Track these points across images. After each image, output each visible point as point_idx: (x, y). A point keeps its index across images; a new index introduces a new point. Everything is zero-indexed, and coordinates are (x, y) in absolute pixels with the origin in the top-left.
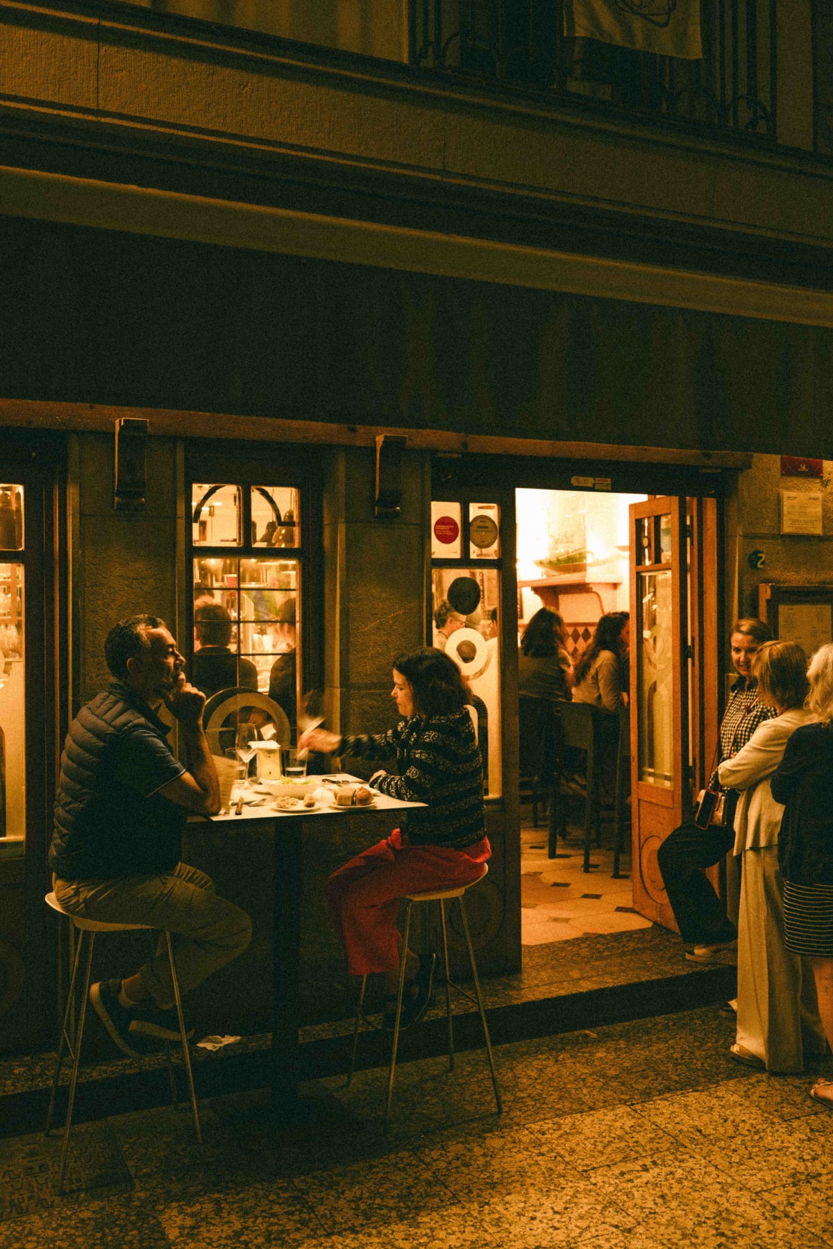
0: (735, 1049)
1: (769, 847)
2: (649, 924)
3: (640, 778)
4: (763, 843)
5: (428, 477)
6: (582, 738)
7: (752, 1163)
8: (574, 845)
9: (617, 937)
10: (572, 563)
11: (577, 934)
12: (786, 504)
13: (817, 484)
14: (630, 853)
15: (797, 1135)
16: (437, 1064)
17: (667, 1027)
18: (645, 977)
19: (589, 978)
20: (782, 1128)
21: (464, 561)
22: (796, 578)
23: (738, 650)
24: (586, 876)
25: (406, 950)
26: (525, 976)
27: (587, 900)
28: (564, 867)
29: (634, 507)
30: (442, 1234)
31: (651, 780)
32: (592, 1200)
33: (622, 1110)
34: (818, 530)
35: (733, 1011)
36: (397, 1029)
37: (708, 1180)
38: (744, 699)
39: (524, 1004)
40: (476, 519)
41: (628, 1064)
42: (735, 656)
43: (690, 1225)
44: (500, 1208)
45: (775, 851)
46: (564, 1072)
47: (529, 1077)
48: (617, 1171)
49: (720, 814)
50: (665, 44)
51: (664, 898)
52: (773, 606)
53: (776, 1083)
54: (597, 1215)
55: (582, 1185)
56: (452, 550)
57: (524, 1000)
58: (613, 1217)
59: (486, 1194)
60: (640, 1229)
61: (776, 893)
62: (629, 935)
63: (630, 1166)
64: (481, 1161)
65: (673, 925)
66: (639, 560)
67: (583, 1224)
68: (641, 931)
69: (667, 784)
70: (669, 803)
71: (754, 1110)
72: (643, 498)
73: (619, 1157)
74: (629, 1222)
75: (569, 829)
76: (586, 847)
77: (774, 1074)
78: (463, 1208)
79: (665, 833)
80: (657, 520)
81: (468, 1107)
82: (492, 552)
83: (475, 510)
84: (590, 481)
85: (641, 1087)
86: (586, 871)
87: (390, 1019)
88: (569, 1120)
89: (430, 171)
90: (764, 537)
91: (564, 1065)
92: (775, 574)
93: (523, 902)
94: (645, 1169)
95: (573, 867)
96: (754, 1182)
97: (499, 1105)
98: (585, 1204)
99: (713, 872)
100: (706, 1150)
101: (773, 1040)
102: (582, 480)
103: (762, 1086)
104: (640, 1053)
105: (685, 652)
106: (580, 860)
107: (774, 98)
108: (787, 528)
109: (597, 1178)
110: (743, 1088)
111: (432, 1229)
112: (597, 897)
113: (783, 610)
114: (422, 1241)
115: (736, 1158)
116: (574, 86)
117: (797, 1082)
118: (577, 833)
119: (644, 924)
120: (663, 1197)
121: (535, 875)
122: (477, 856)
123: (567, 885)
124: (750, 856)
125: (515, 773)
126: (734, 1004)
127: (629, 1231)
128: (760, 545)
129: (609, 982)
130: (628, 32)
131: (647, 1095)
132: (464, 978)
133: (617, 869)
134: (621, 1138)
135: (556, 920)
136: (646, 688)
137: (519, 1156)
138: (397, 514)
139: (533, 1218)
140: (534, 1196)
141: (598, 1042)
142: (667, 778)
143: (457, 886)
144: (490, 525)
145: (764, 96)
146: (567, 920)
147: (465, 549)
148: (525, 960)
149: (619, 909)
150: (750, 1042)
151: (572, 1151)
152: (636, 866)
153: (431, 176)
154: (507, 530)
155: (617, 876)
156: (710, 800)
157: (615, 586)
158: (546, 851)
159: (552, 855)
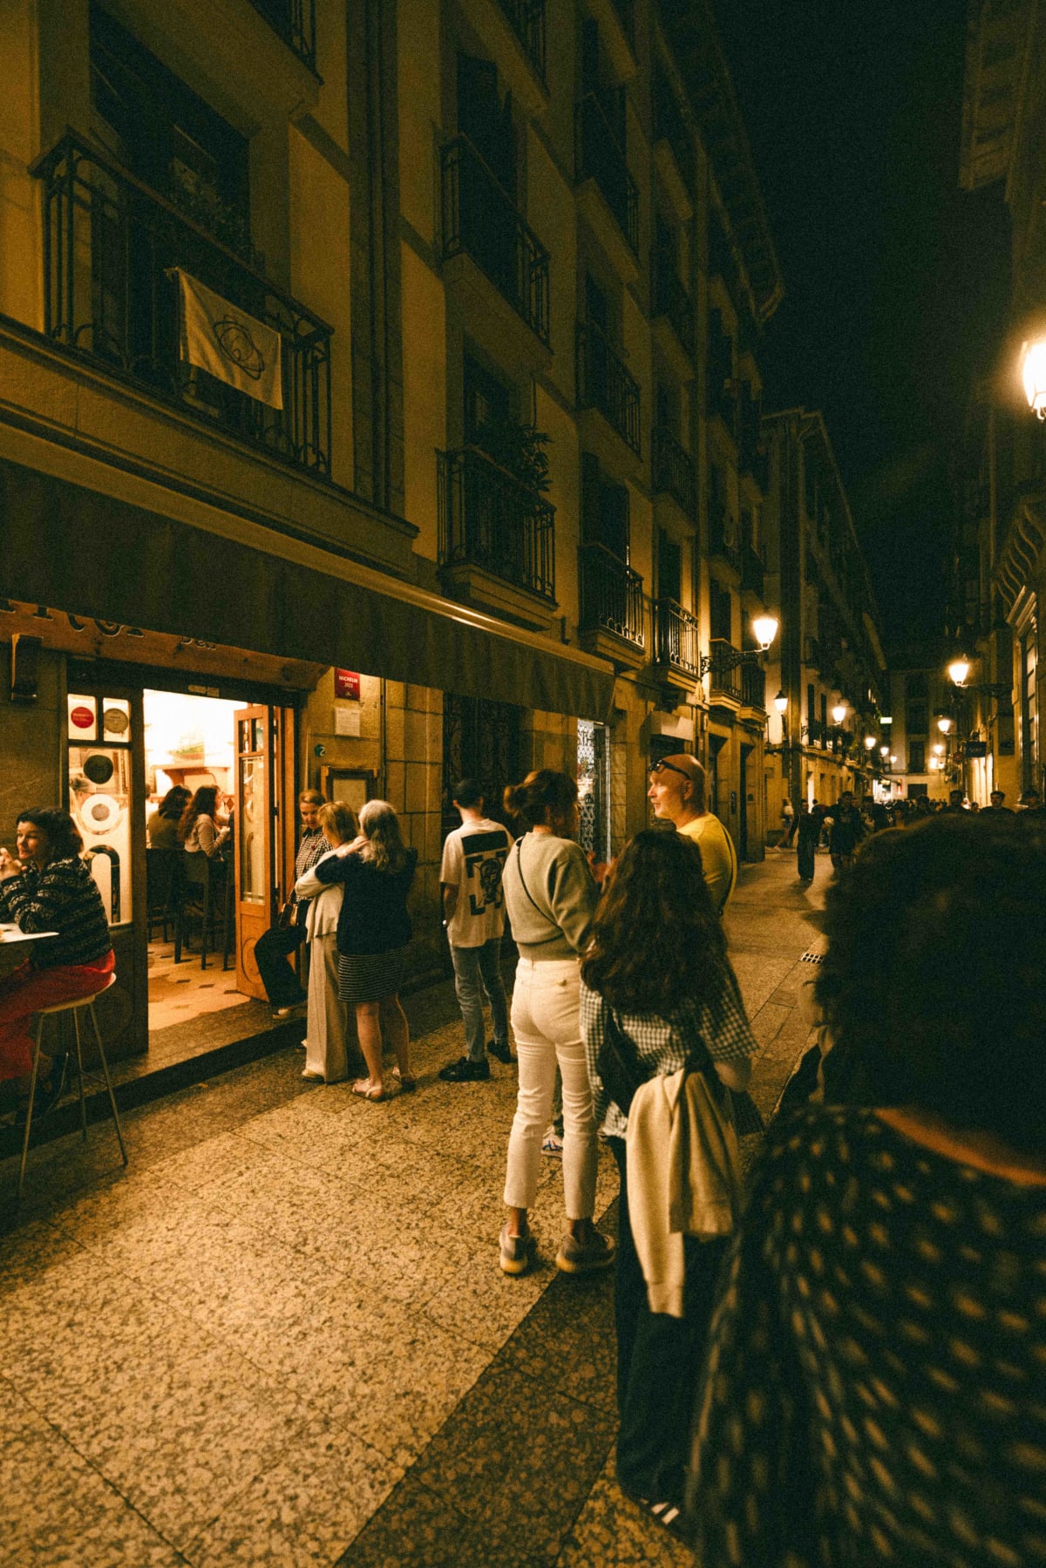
0: (305, 1073)
1: (328, 934)
2: (247, 999)
3: (242, 899)
4: (324, 932)
5: (64, 674)
6: (200, 876)
7: (315, 1148)
8: (195, 952)
9: (225, 1012)
10: (194, 753)
11: (194, 1014)
12: (338, 716)
13: (354, 704)
14: (234, 953)
15: (344, 1121)
16: (68, 1141)
17: (259, 1068)
18: (244, 1036)
19: (202, 1045)
20: (334, 1118)
21: (100, 742)
22: (344, 763)
23: (305, 813)
24: (203, 972)
25: (39, 1053)
26: (151, 1053)
27: (205, 990)
28: (188, 968)
29: (237, 713)
30: (67, 1282)
31: (249, 900)
32: (199, 1210)
33: (225, 1135)
34: (357, 734)
35: (304, 1048)
36: (29, 1121)
37: (285, 1169)
38: (312, 841)
39: (149, 1075)
40: (110, 711)
41: (230, 1101)
42: (304, 817)
43: (271, 1205)
44: (122, 1242)
45: (334, 937)
46: (181, 1118)
47: (152, 1130)
48: (219, 1182)
49: (294, 918)
50: (256, 391)
51: (258, 980)
52: (330, 780)
53: (330, 1088)
54: (203, 1220)
55: (191, 1202)
56: (89, 733)
57: (149, 1072)
58: (215, 1218)
59: (109, 1235)
60: (236, 1221)
61: (333, 966)
62: (233, 1009)
63: (229, 1176)
64: (107, 1209)
65: (265, 997)
66: (241, 749)
67: (191, 1232)
68: (243, 1005)
69: (261, 902)
70: (261, 914)
71: (318, 1111)
72: (243, 705)
73: (221, 1172)
74: (226, 1218)
75: (191, 940)
76: (203, 952)
77: (330, 1084)
78: (89, 1252)
79: (259, 934)
80: (254, 722)
81: (97, 1167)
82: (124, 738)
83: (109, 704)
84: (202, 690)
85: (239, 1115)
86: (204, 968)
87: (22, 1116)
88: (183, 1154)
89: (64, 426)
90: (324, 736)
91: (181, 1113)
92: (332, 760)
93: (150, 998)
94: (241, 1174)
95: (194, 967)
96: (316, 1161)
97: (125, 1158)
98: (193, 1216)
99: (292, 958)
100: (284, 1148)
101: (329, 1061)
102: (197, 689)
103: (322, 1093)
104: (240, 1091)
105: (273, 811)
106: (199, 962)
107: (329, 448)
108: (339, 731)
109: (203, 1192)
110: (309, 1098)
111: (57, 1281)
112: (211, 986)
113: (336, 783)
114: (46, 1295)
115: (304, 1148)
116: (190, 401)
117: (344, 1085)
118: (196, 943)
119: (244, 999)
120: (253, 1191)
121: (162, 978)
122: (104, 967)
123: (188, 981)
124: (316, 942)
125: (143, 904)
126: (304, 1043)
127: (227, 1225)
128: (321, 741)
129: (218, 1045)
130: (230, 374)
131: (244, 1119)
132: (93, 1066)
133: (226, 965)
134: (223, 1157)
135: (179, 1007)
136: (247, 837)
137: (141, 1194)
138: (33, 701)
139: (150, 1241)
140: (151, 1223)
141: (207, 1091)
142: (260, 898)
143: (86, 995)
144: (122, 717)
145: (323, 448)
146: (187, 1006)
147: (100, 733)
148: (152, 1042)
149: (227, 992)
150: (315, 1066)
151: (185, 1178)
152: (239, 961)
153: (65, 432)
154: (136, 722)
155: (226, 969)
156: (289, 909)
157: (226, 769)
158: (173, 959)
159: (178, 961)
